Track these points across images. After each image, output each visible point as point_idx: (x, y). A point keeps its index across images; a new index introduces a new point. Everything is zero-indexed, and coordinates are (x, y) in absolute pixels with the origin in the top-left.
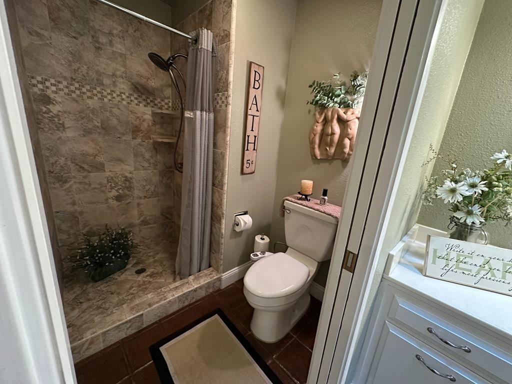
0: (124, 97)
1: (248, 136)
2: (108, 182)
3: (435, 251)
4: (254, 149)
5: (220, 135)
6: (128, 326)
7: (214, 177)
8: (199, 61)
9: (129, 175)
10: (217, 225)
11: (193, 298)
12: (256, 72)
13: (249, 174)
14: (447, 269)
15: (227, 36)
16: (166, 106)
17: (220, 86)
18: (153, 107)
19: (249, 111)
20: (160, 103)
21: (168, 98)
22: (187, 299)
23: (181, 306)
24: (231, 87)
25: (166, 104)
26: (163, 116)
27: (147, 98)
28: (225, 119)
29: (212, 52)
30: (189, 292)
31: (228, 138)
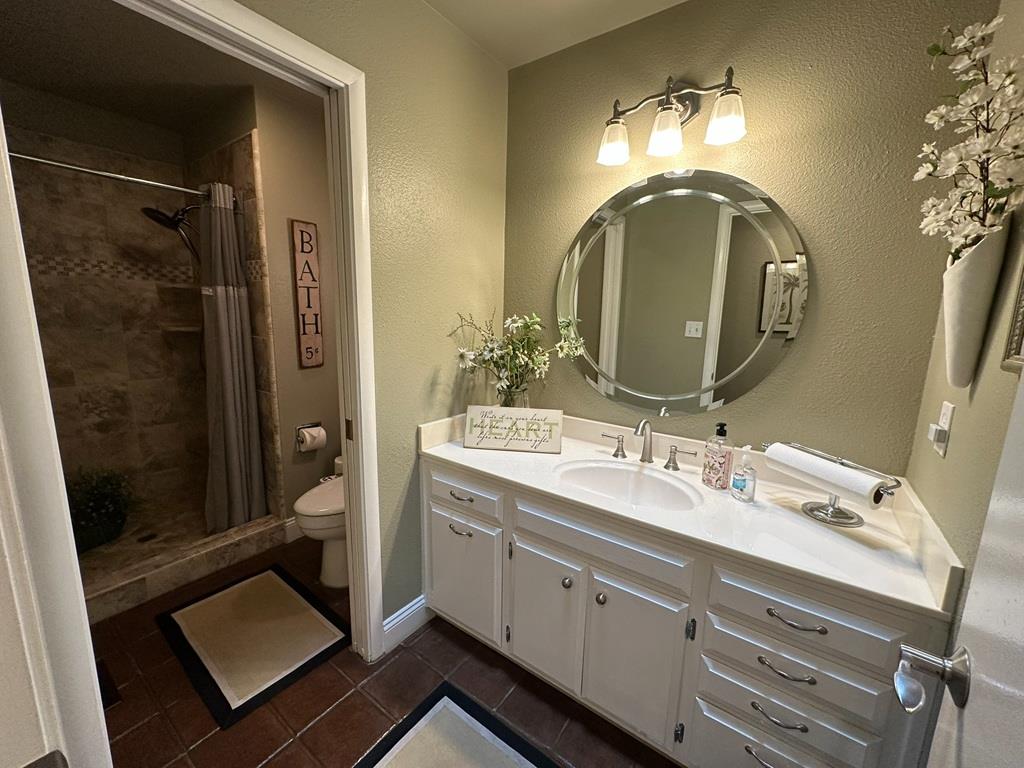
0: (104, 267)
1: (303, 316)
2: (81, 401)
3: (472, 420)
4: (317, 332)
5: (259, 317)
6: (121, 596)
7: (257, 377)
8: (213, 223)
9: (121, 388)
10: (270, 445)
11: (235, 557)
12: (302, 232)
13: (313, 367)
14: (482, 436)
15: (252, 191)
16: (184, 277)
17: (248, 251)
18: (157, 279)
19: (299, 282)
20: (171, 272)
21: (187, 264)
22: (224, 558)
23: (214, 568)
24: (265, 253)
25: (183, 273)
26: (176, 292)
27: (148, 266)
28: (263, 295)
29: (235, 209)
30: (226, 546)
31: (270, 320)
